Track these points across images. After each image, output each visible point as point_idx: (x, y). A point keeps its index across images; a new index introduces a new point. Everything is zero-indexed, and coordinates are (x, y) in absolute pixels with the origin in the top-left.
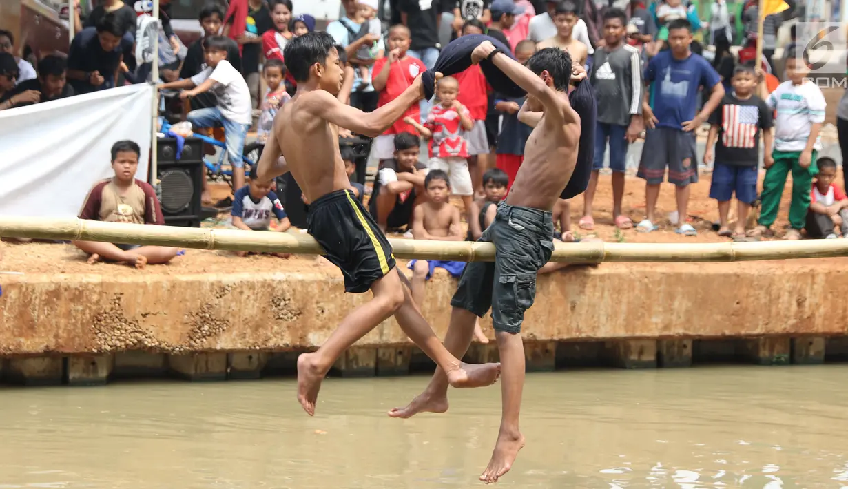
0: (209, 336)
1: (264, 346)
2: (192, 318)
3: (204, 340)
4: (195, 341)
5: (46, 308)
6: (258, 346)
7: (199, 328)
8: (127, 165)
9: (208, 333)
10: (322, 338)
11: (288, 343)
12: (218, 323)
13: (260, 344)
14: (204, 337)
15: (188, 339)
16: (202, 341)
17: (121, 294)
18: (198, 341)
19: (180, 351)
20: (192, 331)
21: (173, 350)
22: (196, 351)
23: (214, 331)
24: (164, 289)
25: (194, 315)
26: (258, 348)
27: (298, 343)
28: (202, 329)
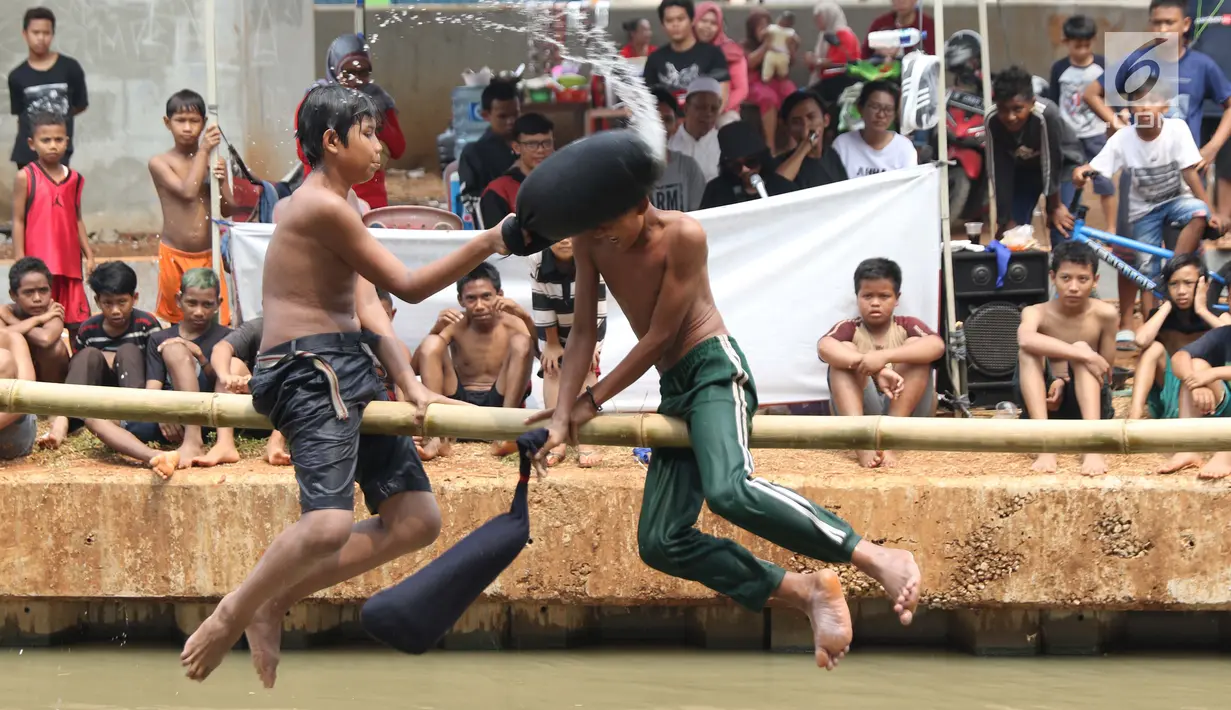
0: (991, 579)
1: (1087, 600)
2: (959, 549)
3: (982, 586)
4: (966, 587)
5: (715, 528)
6: (1079, 599)
7: (973, 566)
8: (876, 301)
9: (989, 575)
10: (1193, 589)
11: (1131, 595)
12: (1004, 558)
13: (1080, 595)
14: (981, 581)
15: (954, 584)
16: (978, 589)
17: (838, 507)
18: (970, 586)
19: (944, 604)
20: (961, 570)
21: (931, 600)
22: (969, 605)
23: (998, 572)
24: (908, 501)
25: (962, 543)
26: (1077, 602)
27: (1149, 597)
28: (977, 567)
